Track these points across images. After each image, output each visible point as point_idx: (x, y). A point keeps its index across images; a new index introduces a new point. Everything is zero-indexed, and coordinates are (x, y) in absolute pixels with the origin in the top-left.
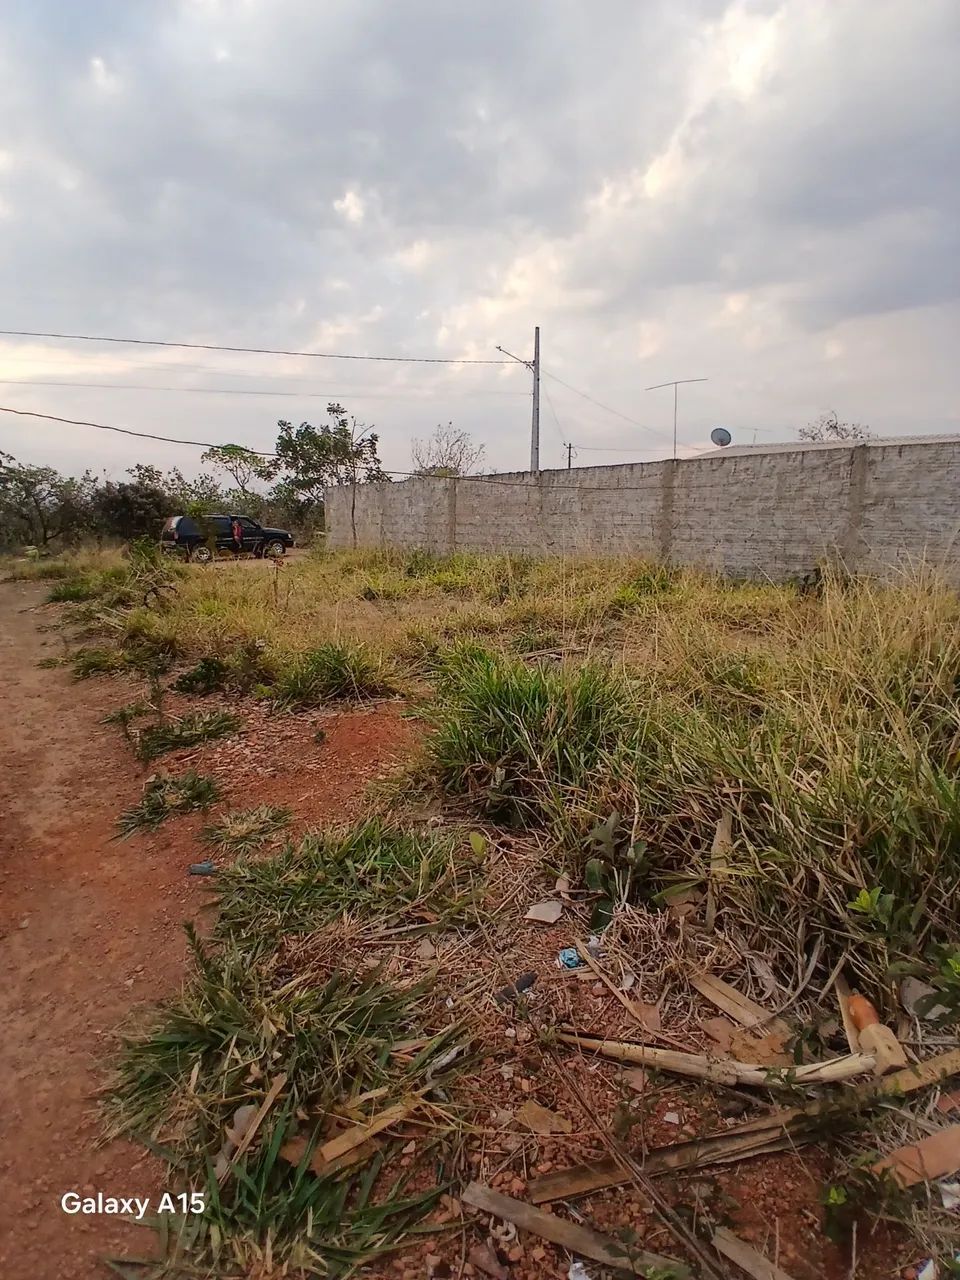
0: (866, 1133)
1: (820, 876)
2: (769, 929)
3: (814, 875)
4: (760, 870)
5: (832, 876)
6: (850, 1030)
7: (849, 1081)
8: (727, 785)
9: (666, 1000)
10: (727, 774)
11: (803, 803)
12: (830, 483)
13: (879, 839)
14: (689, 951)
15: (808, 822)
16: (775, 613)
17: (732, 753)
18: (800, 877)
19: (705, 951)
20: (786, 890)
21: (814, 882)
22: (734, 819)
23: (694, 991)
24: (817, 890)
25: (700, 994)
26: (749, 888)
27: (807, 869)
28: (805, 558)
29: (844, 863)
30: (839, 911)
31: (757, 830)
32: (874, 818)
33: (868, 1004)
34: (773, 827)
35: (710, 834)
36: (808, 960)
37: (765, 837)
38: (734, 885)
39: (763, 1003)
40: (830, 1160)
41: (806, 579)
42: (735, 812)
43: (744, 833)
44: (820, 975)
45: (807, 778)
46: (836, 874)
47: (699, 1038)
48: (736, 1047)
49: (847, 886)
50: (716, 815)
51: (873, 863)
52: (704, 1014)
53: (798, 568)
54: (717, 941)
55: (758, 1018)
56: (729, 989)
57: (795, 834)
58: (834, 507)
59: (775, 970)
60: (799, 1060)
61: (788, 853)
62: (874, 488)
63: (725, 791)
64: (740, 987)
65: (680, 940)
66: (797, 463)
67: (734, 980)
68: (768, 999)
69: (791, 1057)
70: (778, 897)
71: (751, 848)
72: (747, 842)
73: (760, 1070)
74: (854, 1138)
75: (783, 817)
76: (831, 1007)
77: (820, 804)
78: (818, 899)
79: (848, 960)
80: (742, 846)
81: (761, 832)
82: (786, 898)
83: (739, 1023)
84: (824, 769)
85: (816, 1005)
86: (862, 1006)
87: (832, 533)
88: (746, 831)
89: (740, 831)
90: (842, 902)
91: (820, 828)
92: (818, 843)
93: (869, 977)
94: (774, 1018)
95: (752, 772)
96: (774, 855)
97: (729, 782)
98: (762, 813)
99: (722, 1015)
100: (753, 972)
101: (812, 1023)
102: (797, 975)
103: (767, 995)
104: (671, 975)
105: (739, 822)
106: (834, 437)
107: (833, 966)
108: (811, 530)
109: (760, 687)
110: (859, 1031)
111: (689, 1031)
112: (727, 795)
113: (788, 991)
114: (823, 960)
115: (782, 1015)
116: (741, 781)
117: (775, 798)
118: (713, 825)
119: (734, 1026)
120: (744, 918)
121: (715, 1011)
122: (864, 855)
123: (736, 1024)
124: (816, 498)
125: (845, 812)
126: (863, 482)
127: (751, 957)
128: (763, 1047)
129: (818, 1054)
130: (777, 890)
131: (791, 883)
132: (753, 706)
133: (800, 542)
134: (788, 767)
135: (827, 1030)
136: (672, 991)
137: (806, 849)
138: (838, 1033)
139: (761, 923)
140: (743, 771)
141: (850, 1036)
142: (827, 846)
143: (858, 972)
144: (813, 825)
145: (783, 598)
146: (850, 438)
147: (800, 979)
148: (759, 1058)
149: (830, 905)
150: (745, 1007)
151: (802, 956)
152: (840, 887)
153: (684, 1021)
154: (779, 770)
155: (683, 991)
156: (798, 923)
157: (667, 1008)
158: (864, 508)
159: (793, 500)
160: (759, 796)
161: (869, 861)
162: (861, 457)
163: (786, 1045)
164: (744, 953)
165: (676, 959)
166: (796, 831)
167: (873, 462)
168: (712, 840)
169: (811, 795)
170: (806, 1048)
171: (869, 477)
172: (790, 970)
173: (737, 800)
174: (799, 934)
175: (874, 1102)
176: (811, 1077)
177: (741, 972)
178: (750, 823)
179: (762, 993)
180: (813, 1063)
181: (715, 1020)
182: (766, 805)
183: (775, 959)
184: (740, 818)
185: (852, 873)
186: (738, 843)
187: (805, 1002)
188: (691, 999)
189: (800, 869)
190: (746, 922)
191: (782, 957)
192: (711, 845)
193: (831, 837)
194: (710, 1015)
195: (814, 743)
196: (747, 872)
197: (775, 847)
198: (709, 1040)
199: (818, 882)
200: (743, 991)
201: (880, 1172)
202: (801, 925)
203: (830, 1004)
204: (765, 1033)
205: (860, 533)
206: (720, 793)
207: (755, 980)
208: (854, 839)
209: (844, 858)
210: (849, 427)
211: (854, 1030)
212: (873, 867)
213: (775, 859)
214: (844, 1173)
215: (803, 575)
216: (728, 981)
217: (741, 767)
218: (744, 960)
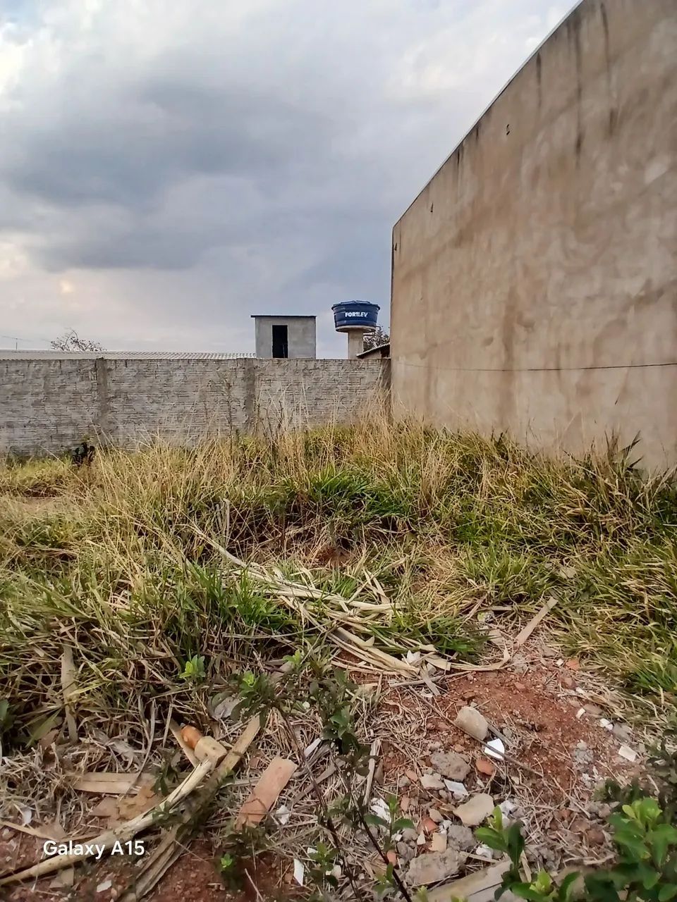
0: (220, 810)
1: (144, 662)
2: (119, 717)
3: (140, 663)
4: (105, 679)
5: (151, 658)
6: (188, 752)
7: (199, 785)
8: (61, 625)
9: (61, 812)
10: (60, 618)
11: (123, 617)
12: (83, 383)
13: (175, 620)
14: (66, 766)
15: (128, 629)
16: (59, 480)
17: (61, 601)
18: (131, 669)
19: (77, 759)
20: (126, 684)
21: (141, 668)
22: (73, 649)
23: (79, 792)
24: (144, 672)
25: (84, 792)
26: (99, 695)
27: (134, 661)
28: (73, 436)
29: (157, 646)
30: (160, 678)
31: (91, 650)
32: (169, 609)
33: (194, 728)
34: (104, 642)
35: (57, 668)
36: (150, 722)
37: (99, 652)
38: (87, 698)
39: (129, 770)
40: (209, 842)
41: (77, 451)
42: (73, 644)
43: (84, 657)
44: (160, 728)
45: (120, 598)
46: (153, 656)
47: (96, 822)
48: (123, 812)
49: (162, 661)
50: (59, 652)
51: (174, 638)
52: (92, 804)
53: (69, 443)
54: (85, 747)
55: (129, 782)
56: (104, 775)
57: (121, 641)
58: (88, 400)
59: (130, 742)
60: (166, 793)
61: (120, 657)
62: (113, 387)
63: (62, 631)
64: (111, 770)
65: (57, 761)
66: (57, 368)
67: (104, 767)
68: (132, 765)
69: (160, 794)
70: (119, 691)
71: (93, 666)
72: (89, 662)
73: (145, 816)
74: (216, 818)
75: (112, 633)
76: (172, 744)
77: (134, 613)
78: (146, 678)
79: (174, 708)
80: (87, 666)
81: (96, 650)
82: (125, 689)
83: (118, 794)
84: (129, 588)
85: (163, 749)
86: (190, 732)
87: (90, 417)
88: (85, 654)
89: (80, 656)
90: (161, 672)
91: (137, 630)
92: (138, 640)
93: (188, 711)
94: (140, 775)
95: (80, 608)
96: (110, 663)
97: (64, 623)
98: (93, 635)
99: (105, 796)
100: (116, 753)
101: (166, 763)
102: (145, 737)
103: (130, 763)
104: (59, 791)
105: (78, 650)
106: (77, 349)
107: (166, 717)
108: (75, 416)
109: (63, 541)
110: (194, 749)
111: (86, 823)
112: (64, 634)
113: (143, 751)
114: (159, 717)
115: (145, 770)
116: (73, 619)
117: (101, 621)
118: (58, 660)
119: (116, 798)
120: (99, 719)
121: (99, 797)
122: (168, 635)
123: (116, 796)
124: (75, 393)
125: (150, 612)
126: (105, 383)
127: (112, 744)
128: (140, 801)
129: (177, 781)
130: (118, 686)
131: (127, 676)
132: (61, 555)
133: (68, 424)
134: (106, 596)
135: (175, 761)
136: (64, 802)
137: (131, 648)
138: (182, 758)
139: (113, 716)
140: (73, 610)
141: (190, 757)
142: (144, 640)
143: (182, 712)
144: (132, 629)
145: (63, 467)
146: (88, 350)
147: (148, 739)
148: (141, 808)
149: (154, 679)
150: (119, 780)
151: (146, 722)
152: (158, 663)
153: (80, 819)
154: (99, 599)
155: (71, 798)
156: (137, 702)
157: (64, 818)
158: (109, 400)
159: (58, 395)
160: (89, 624)
161: (171, 638)
162: (101, 366)
163: (154, 789)
164: (106, 744)
165: (58, 778)
166: (123, 639)
167: (110, 370)
168: (60, 673)
169: (128, 610)
170: (167, 781)
171: (109, 380)
172: (140, 736)
173: (73, 634)
174: (140, 708)
175: (218, 789)
176: (177, 798)
177: (108, 758)
178: (85, 646)
179: (126, 763)
180: (175, 788)
181: (102, 803)
182: (96, 629)
183: (128, 735)
184: (78, 647)
185: (163, 651)
186: (82, 666)
187: (155, 751)
188: (80, 799)
189: (130, 664)
190: (101, 721)
191: (132, 730)
192: (60, 676)
193: (145, 633)
194: (97, 802)
195: (118, 572)
196: (94, 685)
197: (111, 657)
198: (103, 820)
199: (143, 667)
200: (114, 770)
201: (241, 829)
202: (139, 701)
203: (171, 744)
204: (138, 789)
205: (110, 416)
206: (58, 634)
207: (119, 758)
208: (160, 628)
209: (157, 642)
210: (86, 343)
211: (190, 750)
212: (175, 640)
213: (112, 665)
214: (220, 844)
215: (74, 448)
216: (100, 770)
217: (71, 608)
218: (108, 749)
